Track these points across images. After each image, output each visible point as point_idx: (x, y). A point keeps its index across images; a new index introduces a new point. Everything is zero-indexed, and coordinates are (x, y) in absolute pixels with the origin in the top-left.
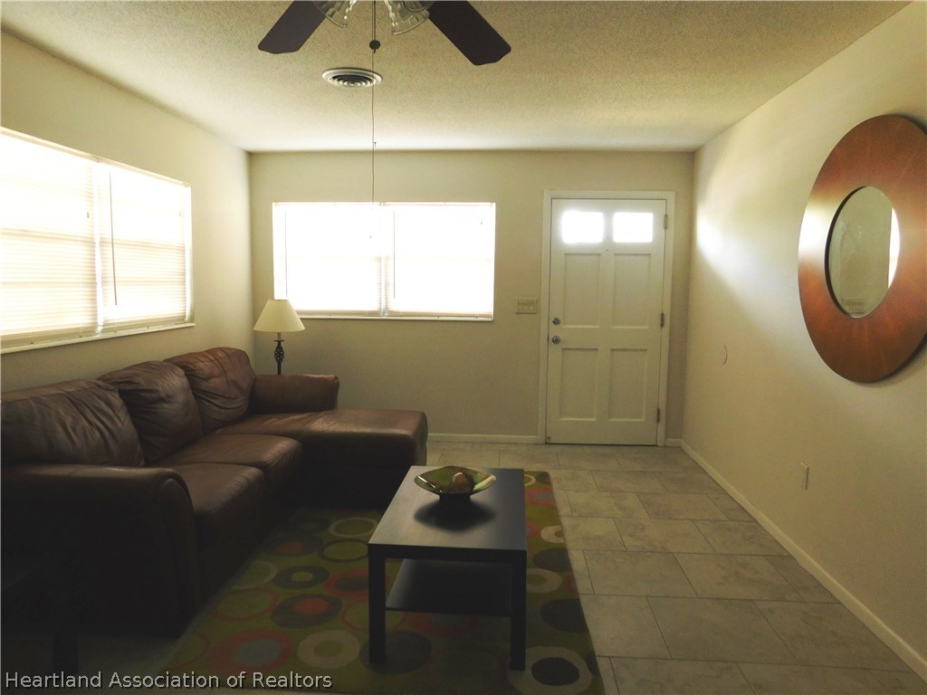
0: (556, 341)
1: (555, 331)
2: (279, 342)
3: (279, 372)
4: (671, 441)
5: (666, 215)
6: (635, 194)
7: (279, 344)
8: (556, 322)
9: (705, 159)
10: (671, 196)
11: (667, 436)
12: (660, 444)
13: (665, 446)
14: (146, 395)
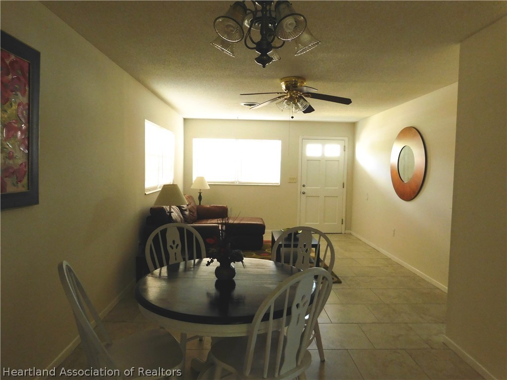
0: (304, 193)
1: (303, 190)
2: (200, 193)
3: (200, 204)
4: (347, 231)
5: (345, 146)
6: (334, 138)
7: (200, 195)
8: (304, 186)
9: (359, 127)
10: (346, 139)
11: (345, 230)
12: (343, 233)
13: (345, 233)
14: (183, 208)
